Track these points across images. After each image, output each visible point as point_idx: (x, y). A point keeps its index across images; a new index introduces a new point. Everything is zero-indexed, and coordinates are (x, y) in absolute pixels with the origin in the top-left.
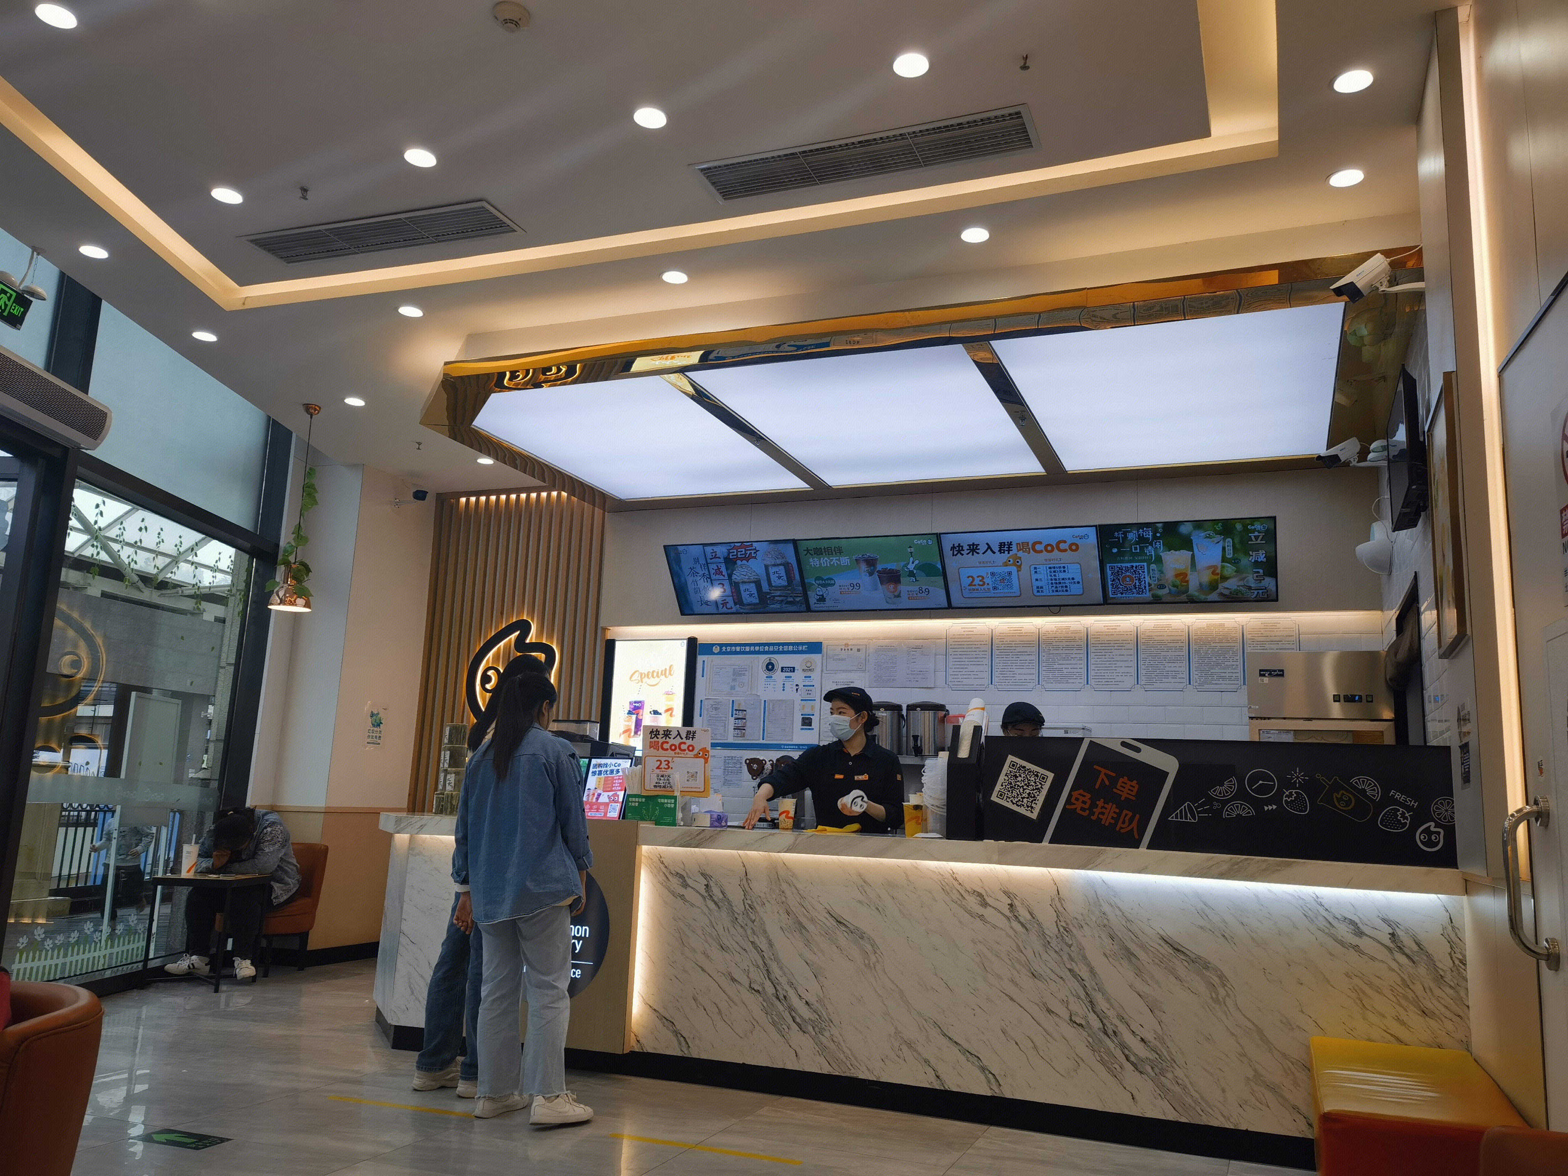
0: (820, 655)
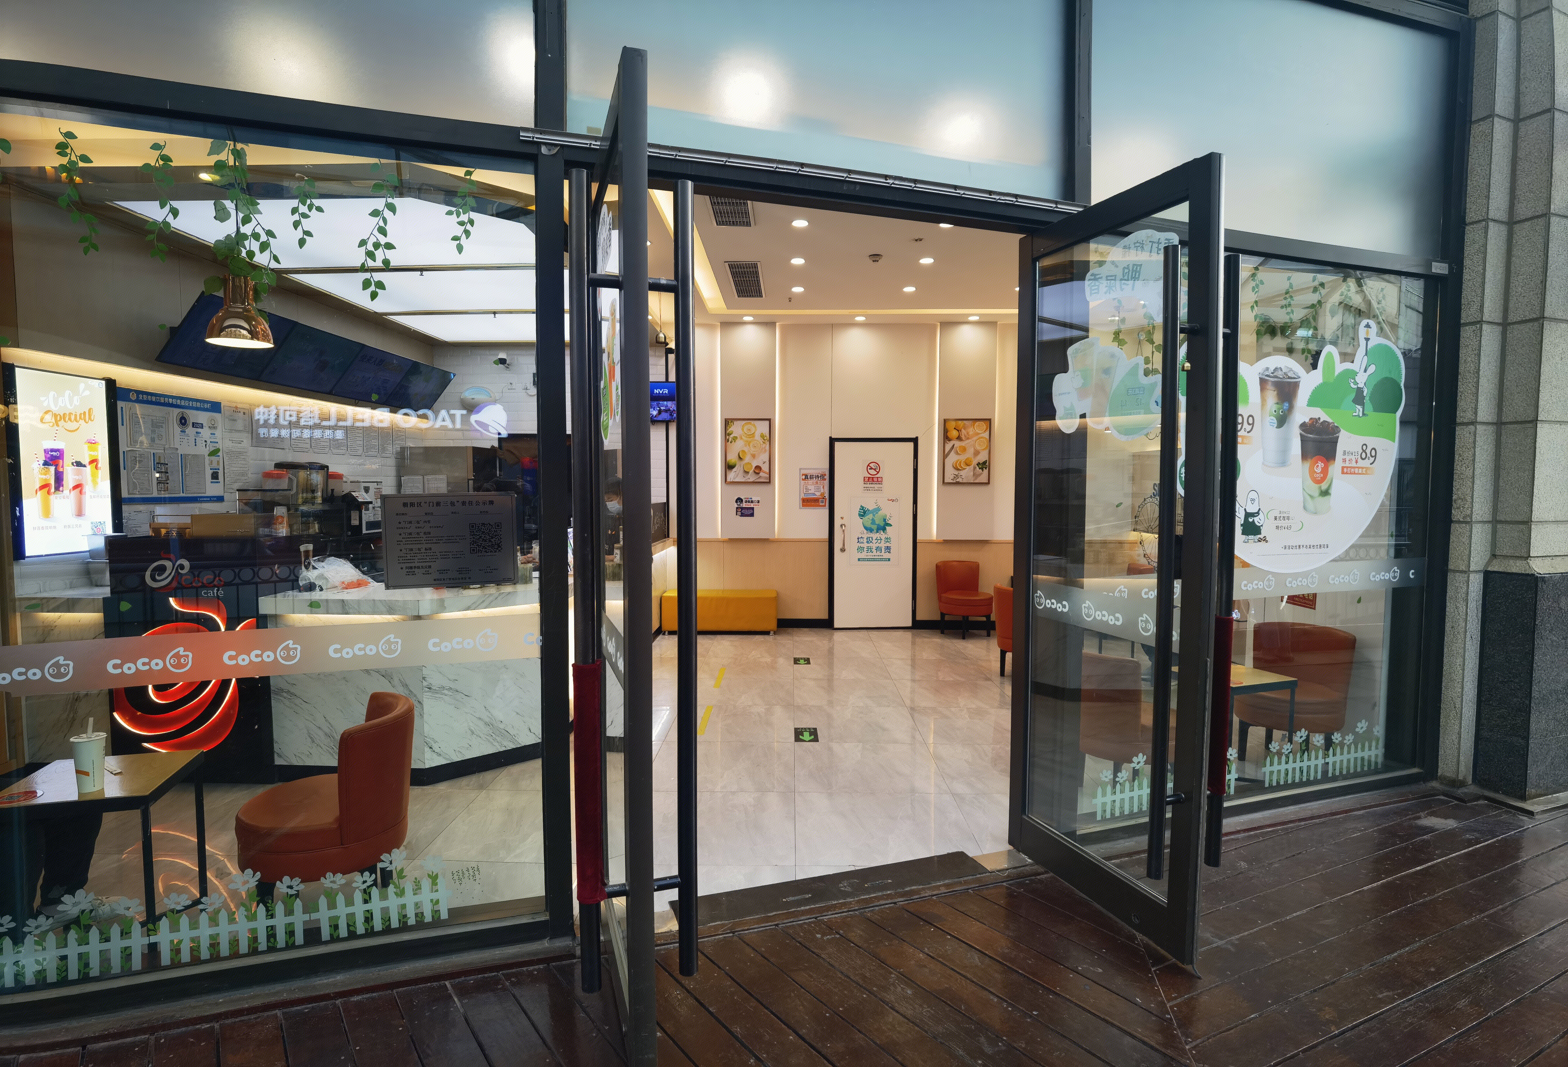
0: (220, 415)
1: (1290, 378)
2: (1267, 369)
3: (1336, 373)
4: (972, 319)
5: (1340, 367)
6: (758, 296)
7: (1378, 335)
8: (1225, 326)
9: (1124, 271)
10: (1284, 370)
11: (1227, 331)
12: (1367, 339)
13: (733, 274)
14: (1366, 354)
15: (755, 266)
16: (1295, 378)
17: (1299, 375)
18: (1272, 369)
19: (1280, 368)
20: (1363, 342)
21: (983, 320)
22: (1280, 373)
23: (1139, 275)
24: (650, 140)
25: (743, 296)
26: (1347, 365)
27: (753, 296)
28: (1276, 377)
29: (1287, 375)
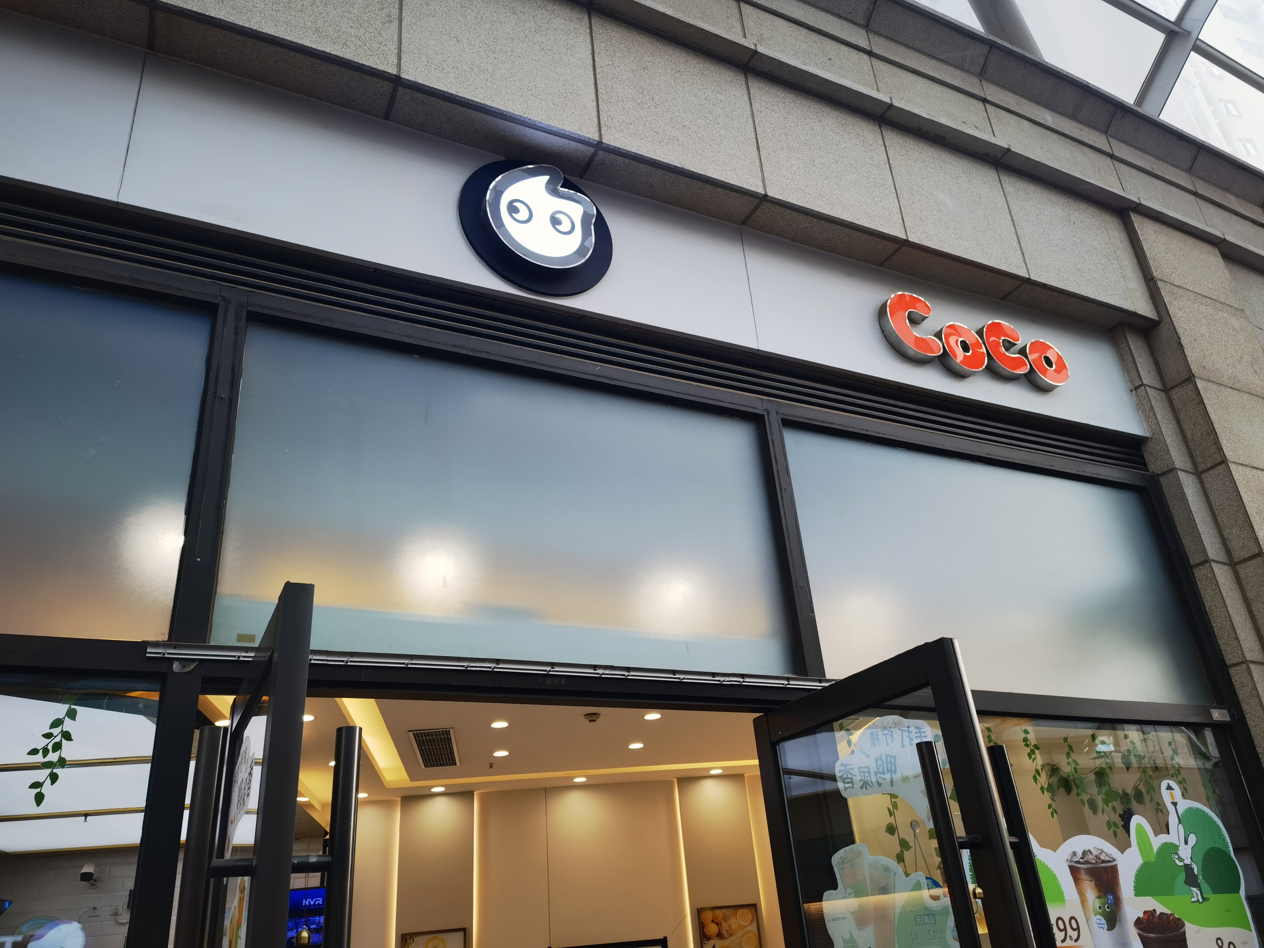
1: (1104, 862)
2: (1074, 854)
3: (1155, 850)
4: (713, 772)
5: (1157, 841)
6: (450, 765)
7: (1184, 796)
8: (1011, 834)
9: (877, 763)
10: (1095, 853)
11: (1014, 839)
12: (1175, 804)
13: (419, 743)
14: (1180, 822)
15: (447, 733)
16: (1109, 861)
17: (1114, 857)
18: (1080, 853)
19: (1089, 851)
20: (1171, 808)
21: (727, 773)
22: (1091, 857)
23: (895, 767)
24: (313, 646)
25: (431, 766)
26: (1163, 838)
27: (444, 765)
28: (1087, 862)
29: (1099, 858)
